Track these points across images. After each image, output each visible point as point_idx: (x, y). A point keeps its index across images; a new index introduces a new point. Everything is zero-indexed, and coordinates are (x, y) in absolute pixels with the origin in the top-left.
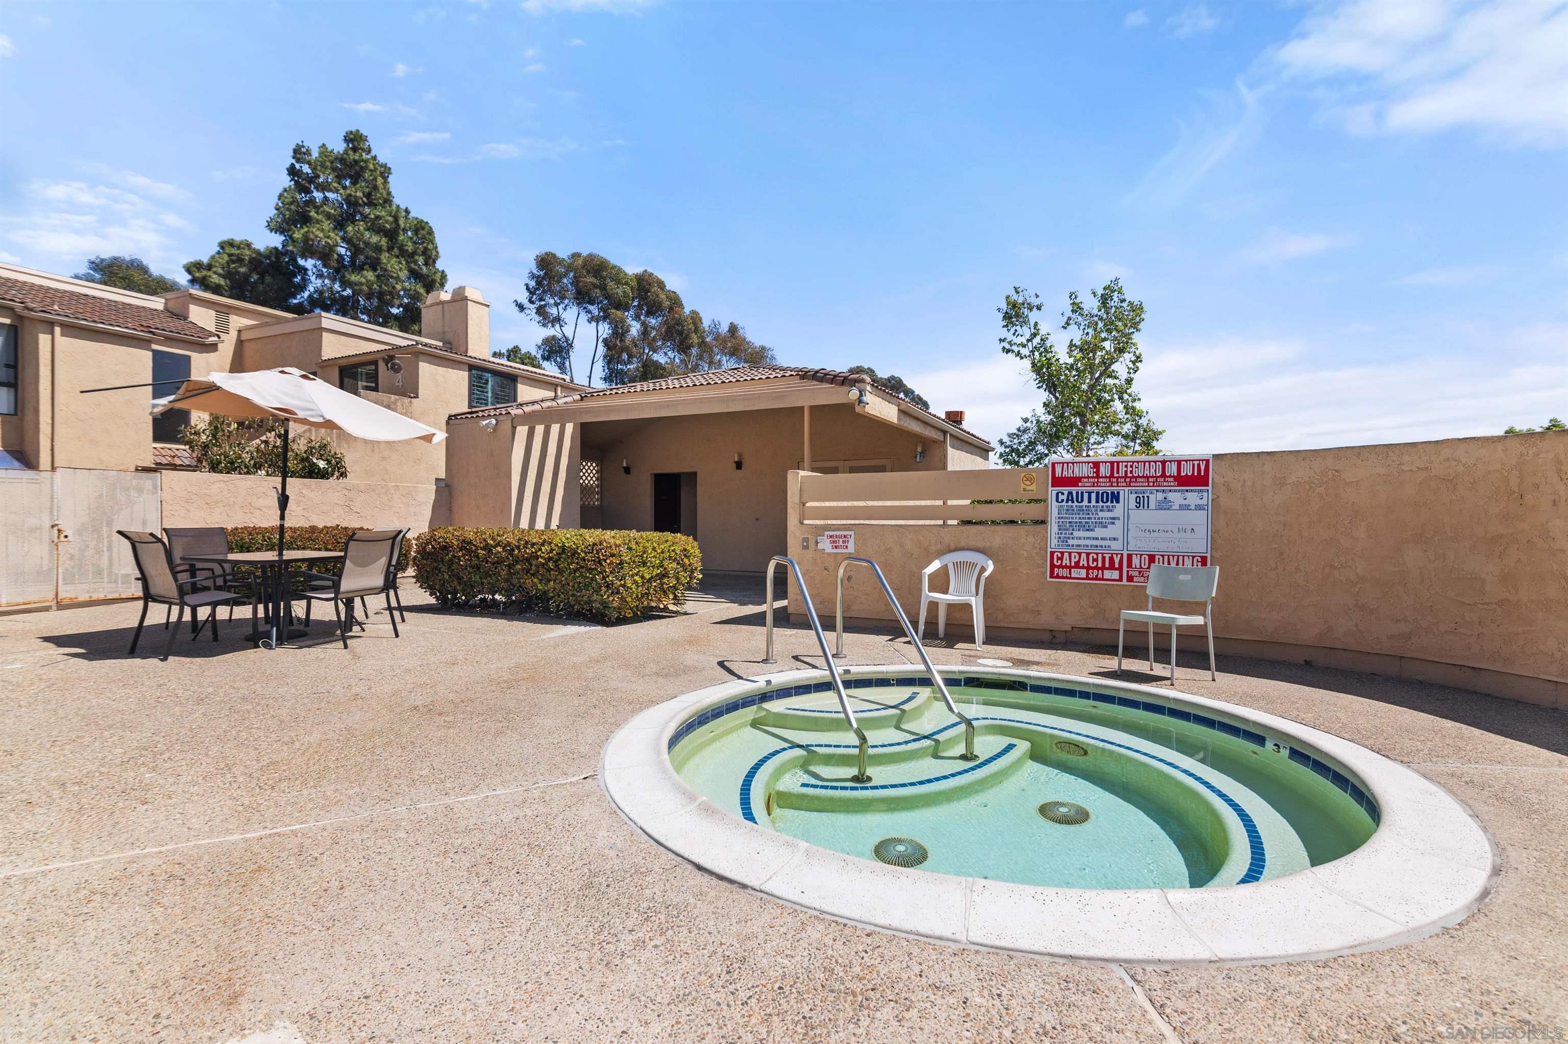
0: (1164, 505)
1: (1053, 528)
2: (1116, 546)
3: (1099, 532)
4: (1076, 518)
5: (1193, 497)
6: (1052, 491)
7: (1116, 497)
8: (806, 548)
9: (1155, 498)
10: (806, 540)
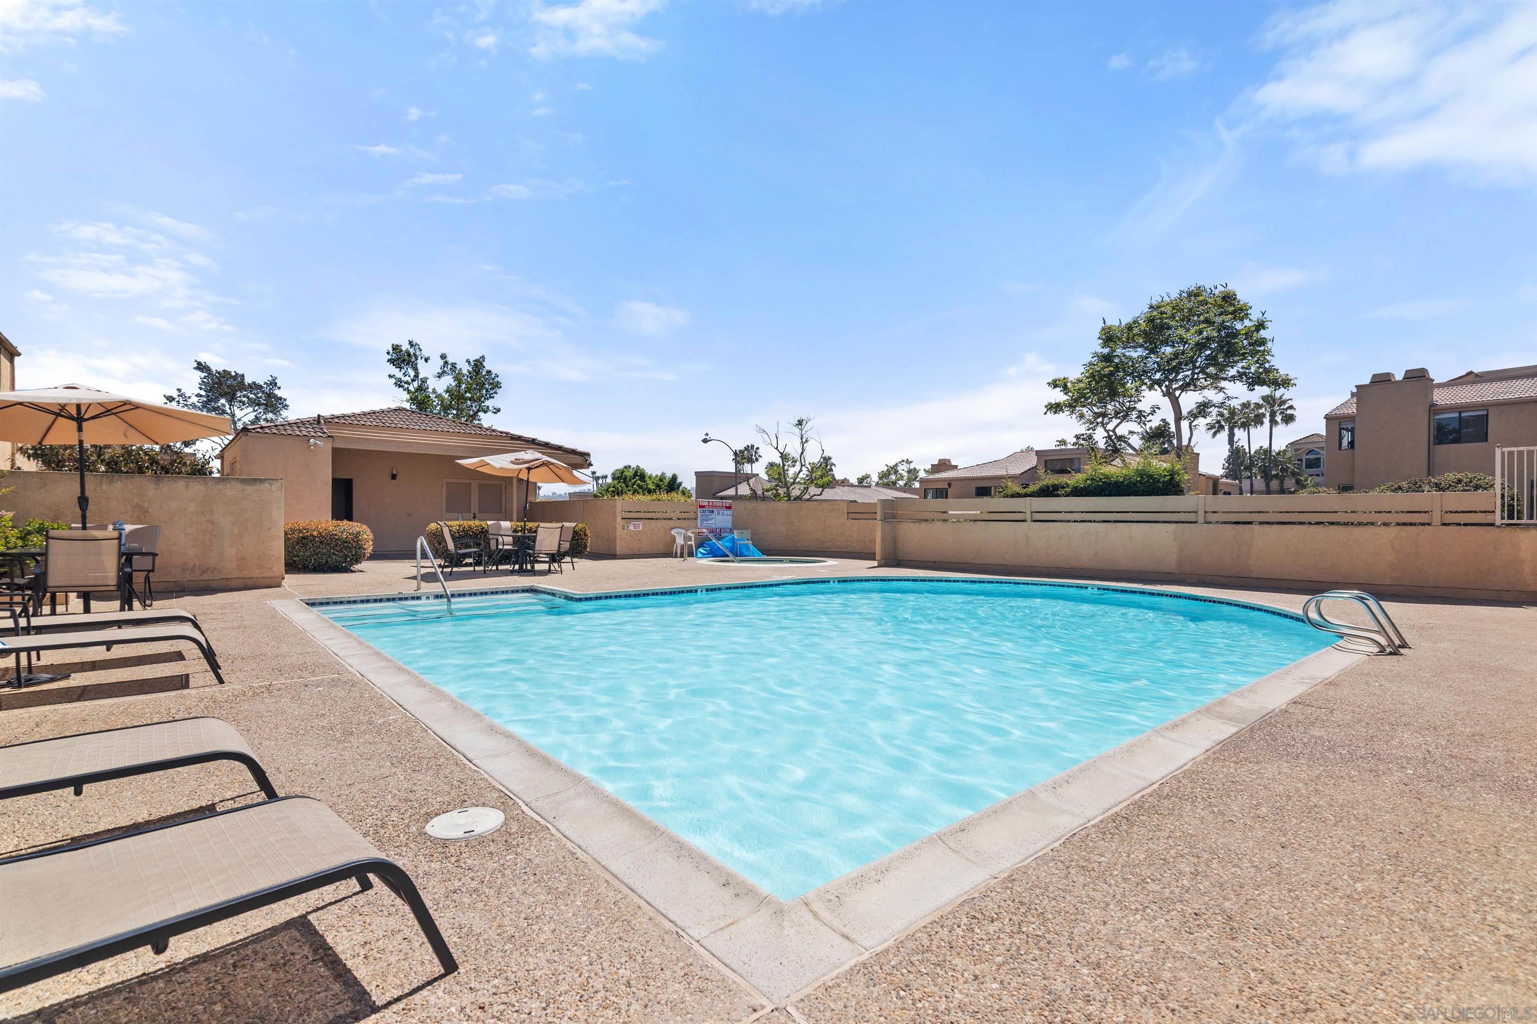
0: (723, 514)
1: (699, 520)
2: (713, 526)
3: (710, 522)
4: (704, 518)
5: (729, 512)
6: (699, 509)
7: (713, 512)
8: (623, 529)
9: (721, 512)
10: (623, 526)
